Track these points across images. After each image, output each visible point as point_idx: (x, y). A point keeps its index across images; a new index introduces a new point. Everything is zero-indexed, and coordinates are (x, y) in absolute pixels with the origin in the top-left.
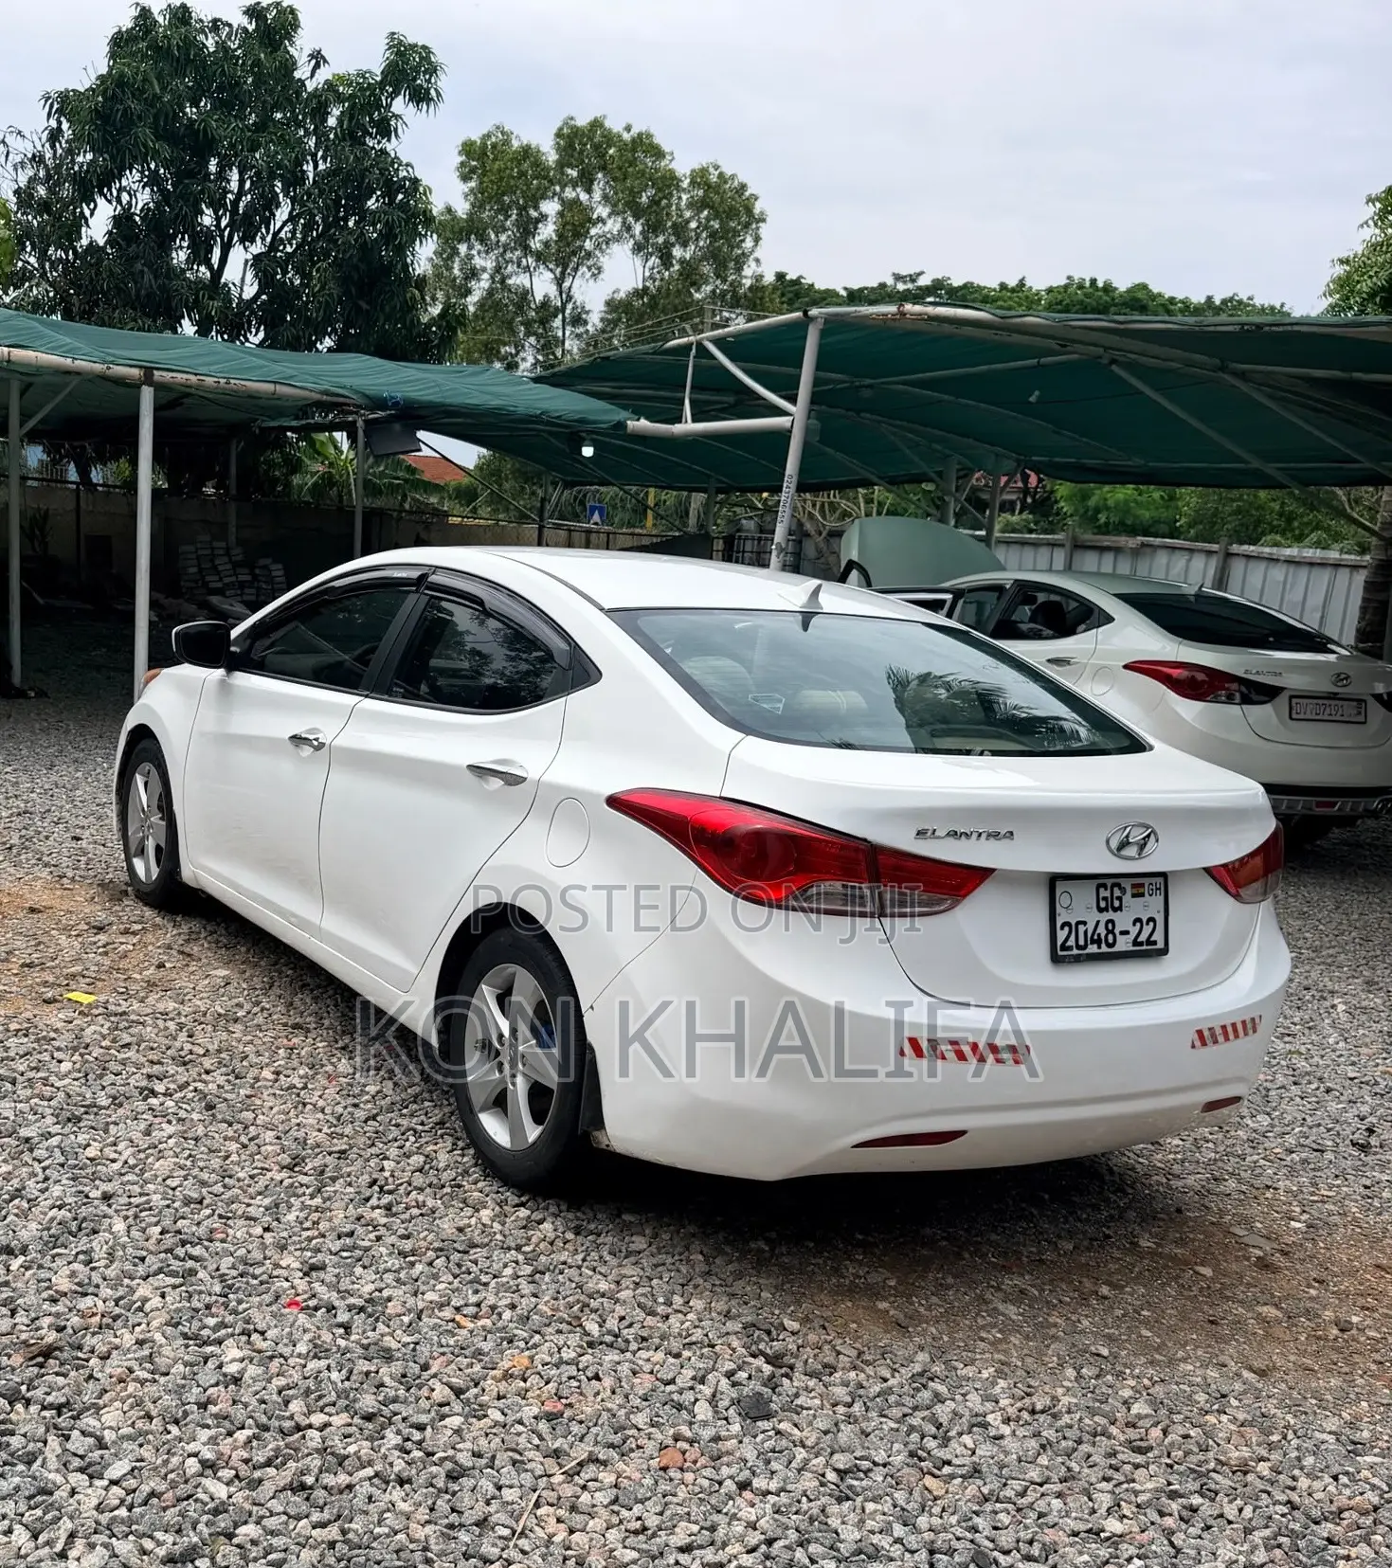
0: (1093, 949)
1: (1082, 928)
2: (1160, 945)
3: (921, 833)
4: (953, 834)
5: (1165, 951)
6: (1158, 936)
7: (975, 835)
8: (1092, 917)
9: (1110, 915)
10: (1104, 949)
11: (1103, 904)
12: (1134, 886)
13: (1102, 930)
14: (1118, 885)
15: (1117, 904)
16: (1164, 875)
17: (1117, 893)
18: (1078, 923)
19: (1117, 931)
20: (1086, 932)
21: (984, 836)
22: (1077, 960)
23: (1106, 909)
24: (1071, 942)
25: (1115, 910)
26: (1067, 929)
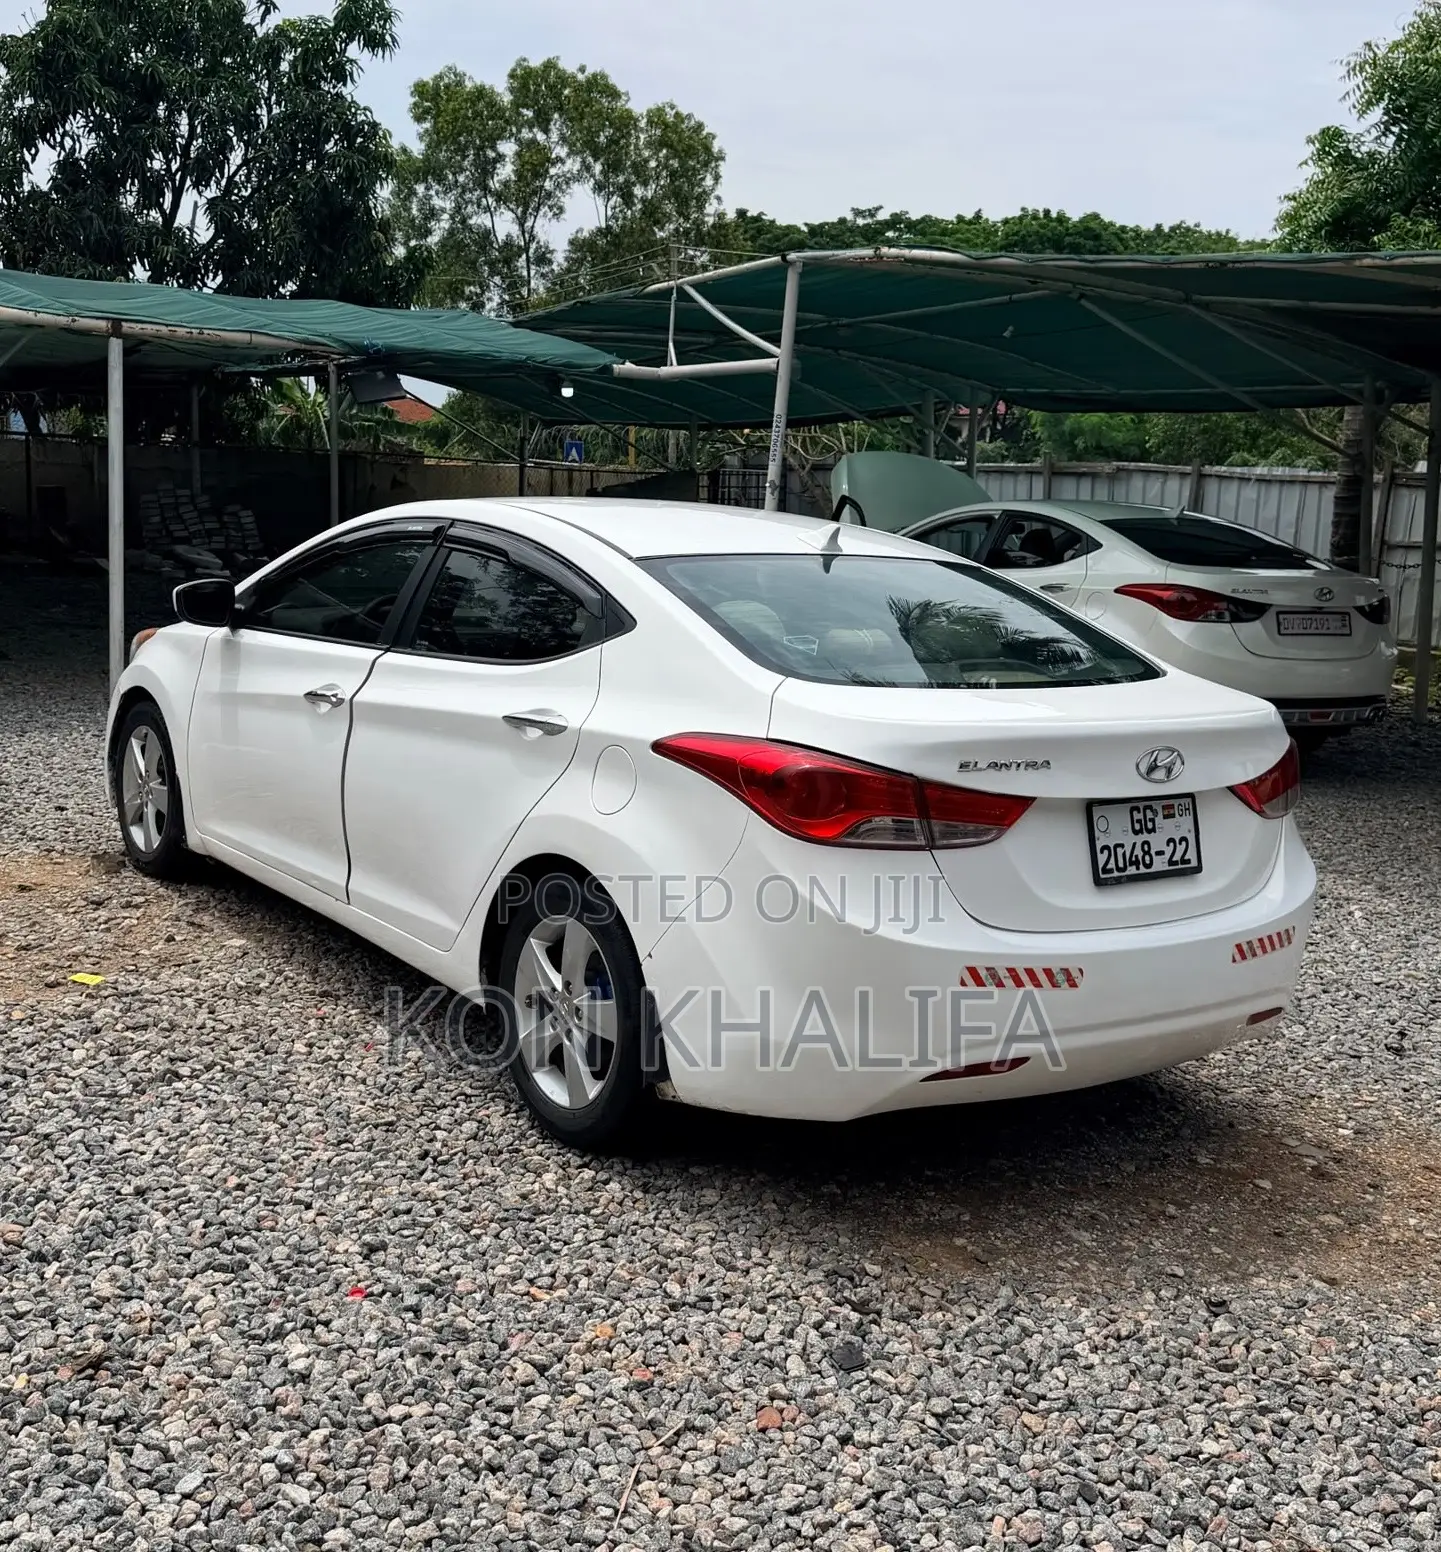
0: (1132, 870)
1: (1120, 851)
2: (1194, 863)
3: (963, 766)
4: (995, 766)
5: (1198, 869)
6: (1191, 855)
7: (1014, 766)
8: (1129, 840)
9: (1145, 836)
10: (1143, 870)
11: (1137, 827)
12: (1164, 808)
13: (1138, 852)
14: (1150, 807)
15: (1150, 825)
16: (1191, 796)
17: (1149, 815)
18: (1117, 846)
19: (1153, 852)
20: (1124, 854)
21: (1022, 766)
22: (1118, 881)
23: (1140, 831)
24: (1112, 865)
25: (1149, 831)
26: (1106, 852)
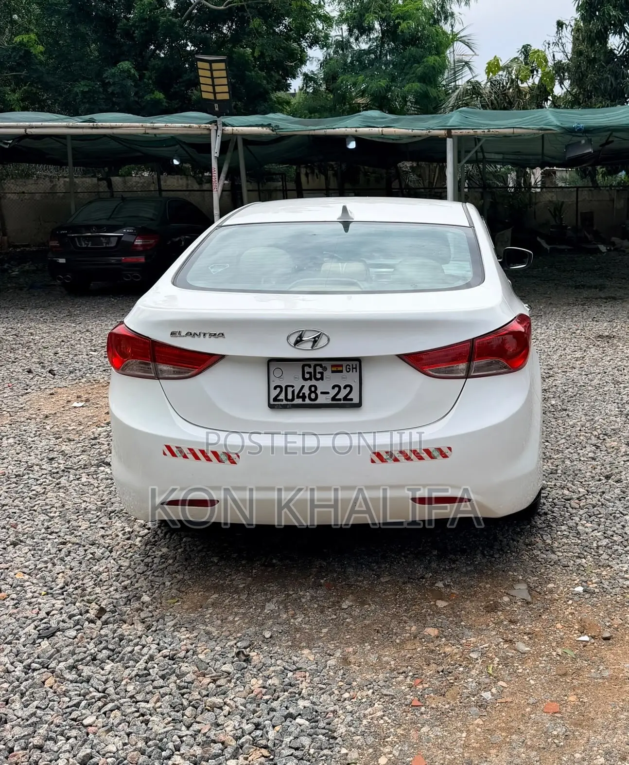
0: (299, 401)
1: (290, 390)
2: (356, 400)
3: (173, 334)
4: (189, 334)
5: (359, 405)
6: (354, 396)
7: (202, 335)
8: (298, 383)
9: (313, 382)
10: (307, 401)
11: (307, 376)
12: (332, 366)
13: (306, 391)
14: (321, 366)
15: (319, 376)
16: (358, 360)
17: (319, 369)
18: (287, 387)
19: (318, 392)
20: (293, 392)
21: (207, 336)
22: (284, 407)
23: (310, 379)
24: (282, 396)
25: (317, 379)
26: (278, 390)
